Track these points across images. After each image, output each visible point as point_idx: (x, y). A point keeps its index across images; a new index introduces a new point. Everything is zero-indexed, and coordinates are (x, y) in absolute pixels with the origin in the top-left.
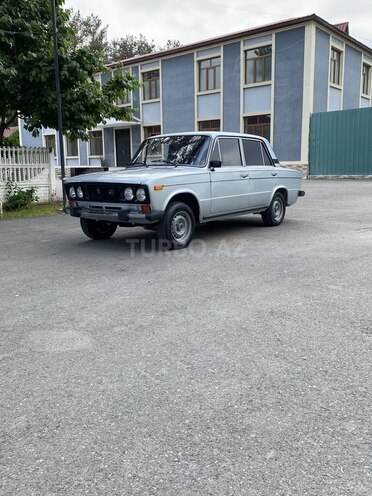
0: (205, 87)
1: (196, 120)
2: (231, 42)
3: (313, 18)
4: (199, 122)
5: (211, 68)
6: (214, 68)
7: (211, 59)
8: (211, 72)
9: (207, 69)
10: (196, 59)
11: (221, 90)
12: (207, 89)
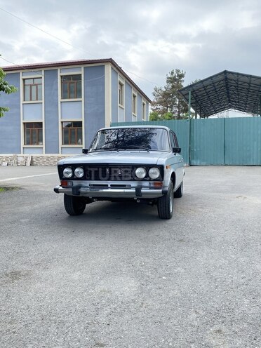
0: (29, 99)
1: (22, 121)
2: (50, 68)
3: (111, 61)
4: (24, 123)
5: (34, 85)
6: (37, 85)
7: (34, 79)
8: (34, 88)
9: (31, 86)
10: (21, 77)
11: (43, 101)
12: (31, 100)
